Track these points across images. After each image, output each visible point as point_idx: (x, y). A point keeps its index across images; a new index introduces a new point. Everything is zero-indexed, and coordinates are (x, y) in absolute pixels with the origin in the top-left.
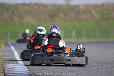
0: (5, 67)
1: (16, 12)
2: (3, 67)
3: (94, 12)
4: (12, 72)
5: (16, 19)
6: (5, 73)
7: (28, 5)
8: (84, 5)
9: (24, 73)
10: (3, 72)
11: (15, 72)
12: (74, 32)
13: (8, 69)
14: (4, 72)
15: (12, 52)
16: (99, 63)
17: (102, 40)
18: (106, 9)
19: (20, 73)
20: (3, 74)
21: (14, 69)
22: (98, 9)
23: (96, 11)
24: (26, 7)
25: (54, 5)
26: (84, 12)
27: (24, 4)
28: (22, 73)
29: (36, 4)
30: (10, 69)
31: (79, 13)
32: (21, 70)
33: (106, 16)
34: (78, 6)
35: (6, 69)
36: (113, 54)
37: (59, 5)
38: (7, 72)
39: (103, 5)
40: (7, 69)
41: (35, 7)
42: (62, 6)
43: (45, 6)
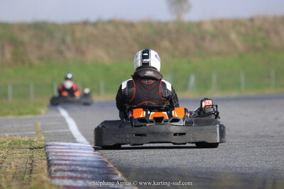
1: (69, 39)
3: (233, 36)
4: (64, 158)
5: (70, 55)
6: (48, 161)
7: (95, 25)
8: (213, 22)
9: (89, 159)
10: (45, 158)
11: (70, 158)
12: (192, 79)
13: (57, 152)
14: (48, 158)
15: (63, 120)
16: (248, 137)
17: (253, 93)
18: (260, 29)
19: (80, 159)
20: (46, 161)
21: (68, 152)
22: (243, 30)
23: (239, 33)
24: (90, 29)
25: (148, 24)
26: (214, 36)
27: (85, 23)
28: (84, 158)
29: (111, 22)
30: (61, 152)
31: (203, 38)
32: (83, 153)
33: (259, 44)
34: (199, 25)
35: (51, 152)
36: (276, 119)
37: (159, 23)
38: (54, 157)
39: (252, 20)
40: (53, 152)
41: (110, 28)
42: (166, 24)
43: (130, 25)
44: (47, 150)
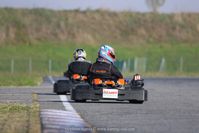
0: (43, 114)
1: (62, 24)
2: (40, 115)
4: (55, 123)
5: (63, 37)
7: (84, 13)
8: (182, 14)
10: (40, 122)
13: (49, 118)
19: (68, 124)
24: (81, 16)
25: (129, 14)
26: (182, 27)
27: (77, 11)
29: (98, 11)
30: (52, 118)
31: (174, 28)
32: (71, 119)
34: (171, 17)
35: (44, 117)
37: (138, 13)
38: (46, 122)
40: (46, 117)
41: (97, 16)
42: (144, 15)
43: (114, 15)
44: (41, 116)
